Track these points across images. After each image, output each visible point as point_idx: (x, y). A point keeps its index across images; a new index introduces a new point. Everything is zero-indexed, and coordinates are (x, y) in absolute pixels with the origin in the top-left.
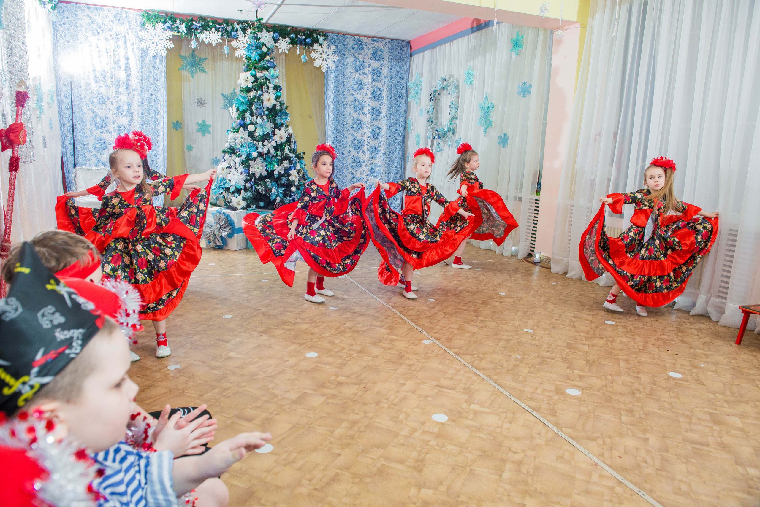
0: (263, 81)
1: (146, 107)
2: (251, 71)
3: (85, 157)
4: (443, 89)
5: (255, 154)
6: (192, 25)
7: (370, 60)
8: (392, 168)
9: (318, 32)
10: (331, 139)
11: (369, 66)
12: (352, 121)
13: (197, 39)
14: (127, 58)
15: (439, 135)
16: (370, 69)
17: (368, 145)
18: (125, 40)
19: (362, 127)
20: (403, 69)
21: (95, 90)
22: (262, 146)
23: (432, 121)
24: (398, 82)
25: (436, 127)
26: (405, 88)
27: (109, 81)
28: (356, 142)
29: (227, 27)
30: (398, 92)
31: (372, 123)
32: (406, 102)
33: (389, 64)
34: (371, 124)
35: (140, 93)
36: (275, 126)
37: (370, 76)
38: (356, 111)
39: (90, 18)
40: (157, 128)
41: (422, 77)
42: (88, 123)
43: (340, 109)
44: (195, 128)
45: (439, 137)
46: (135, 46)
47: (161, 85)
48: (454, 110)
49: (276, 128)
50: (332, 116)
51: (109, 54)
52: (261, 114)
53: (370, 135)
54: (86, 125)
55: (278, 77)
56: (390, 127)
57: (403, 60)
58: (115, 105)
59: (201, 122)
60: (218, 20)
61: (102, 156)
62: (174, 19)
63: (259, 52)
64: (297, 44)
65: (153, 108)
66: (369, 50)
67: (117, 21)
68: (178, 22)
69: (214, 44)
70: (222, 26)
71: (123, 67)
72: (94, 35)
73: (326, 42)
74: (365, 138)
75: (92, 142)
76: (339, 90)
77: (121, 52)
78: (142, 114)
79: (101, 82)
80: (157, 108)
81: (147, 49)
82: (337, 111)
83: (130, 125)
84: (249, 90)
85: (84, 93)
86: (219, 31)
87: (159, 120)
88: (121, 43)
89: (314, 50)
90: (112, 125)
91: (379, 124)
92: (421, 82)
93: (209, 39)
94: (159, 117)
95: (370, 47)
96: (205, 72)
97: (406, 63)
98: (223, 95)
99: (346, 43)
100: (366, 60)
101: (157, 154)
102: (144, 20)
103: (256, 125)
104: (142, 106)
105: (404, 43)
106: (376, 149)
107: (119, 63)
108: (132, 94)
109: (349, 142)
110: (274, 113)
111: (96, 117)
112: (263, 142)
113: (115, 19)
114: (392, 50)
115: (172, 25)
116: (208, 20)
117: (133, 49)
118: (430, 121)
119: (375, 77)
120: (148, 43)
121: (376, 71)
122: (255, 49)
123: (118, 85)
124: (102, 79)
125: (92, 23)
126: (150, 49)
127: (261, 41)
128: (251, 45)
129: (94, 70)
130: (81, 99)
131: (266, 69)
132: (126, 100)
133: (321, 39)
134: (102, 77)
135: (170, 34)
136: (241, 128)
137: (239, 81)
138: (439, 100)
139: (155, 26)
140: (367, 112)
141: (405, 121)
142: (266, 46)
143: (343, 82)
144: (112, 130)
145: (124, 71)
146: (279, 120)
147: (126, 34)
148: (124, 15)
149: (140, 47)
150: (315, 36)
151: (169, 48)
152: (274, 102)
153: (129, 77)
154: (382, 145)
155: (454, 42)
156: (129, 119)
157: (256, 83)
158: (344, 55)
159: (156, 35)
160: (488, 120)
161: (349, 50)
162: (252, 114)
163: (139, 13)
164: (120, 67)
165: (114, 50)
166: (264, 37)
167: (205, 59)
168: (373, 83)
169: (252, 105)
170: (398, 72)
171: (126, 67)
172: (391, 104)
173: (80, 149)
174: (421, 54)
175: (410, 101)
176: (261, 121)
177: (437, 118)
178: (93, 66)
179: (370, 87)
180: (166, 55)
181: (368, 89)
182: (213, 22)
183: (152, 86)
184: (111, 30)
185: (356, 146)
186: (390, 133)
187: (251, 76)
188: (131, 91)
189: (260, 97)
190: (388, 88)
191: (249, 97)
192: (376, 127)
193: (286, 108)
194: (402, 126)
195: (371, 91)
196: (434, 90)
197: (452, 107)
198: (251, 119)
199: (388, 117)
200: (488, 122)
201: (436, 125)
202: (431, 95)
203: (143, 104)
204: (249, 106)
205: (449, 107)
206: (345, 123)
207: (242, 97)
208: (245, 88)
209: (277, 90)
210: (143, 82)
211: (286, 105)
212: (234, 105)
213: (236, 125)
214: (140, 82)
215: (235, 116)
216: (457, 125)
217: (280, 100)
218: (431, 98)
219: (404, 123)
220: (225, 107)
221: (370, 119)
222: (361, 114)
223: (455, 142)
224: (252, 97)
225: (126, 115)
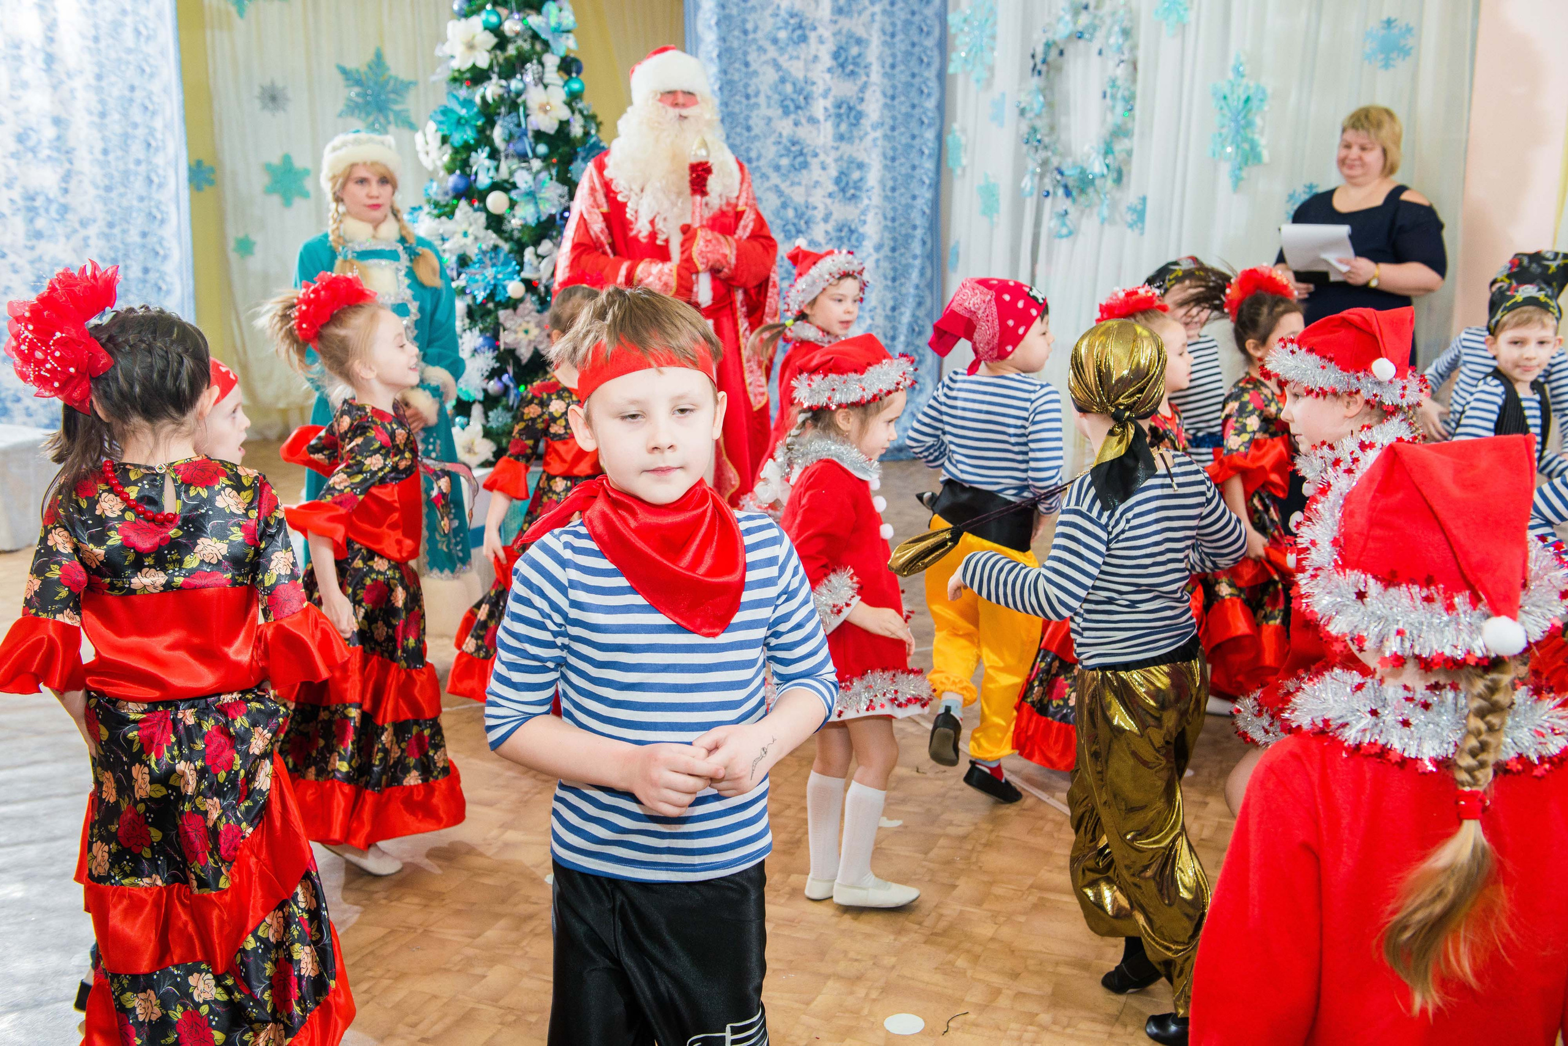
0: (527, 46)
1: (118, 129)
2: (483, 15)
4: (1080, 36)
5: (515, 288)
8: (904, 291)
12: (773, 148)
15: (1066, 187)
17: (826, 219)
19: (805, 165)
22: (535, 262)
23: (1039, 141)
25: (1055, 161)
26: (936, 32)
28: (790, 213)
30: (914, 45)
31: (837, 149)
32: (943, 77)
34: (833, 154)
35: (93, 82)
38: (786, 112)
40: (156, 196)
43: (737, 109)
44: (259, 181)
45: (1068, 193)
47: (163, 53)
48: (1120, 107)
52: (526, 155)
53: (832, 188)
55: (568, 31)
56: (893, 159)
59: (275, 160)
65: (141, 132)
74: (818, 198)
76: (730, 50)
78: (105, 152)
80: (152, 131)
82: (728, 117)
83: (66, 191)
84: (478, 76)
87: (161, 172)
91: (858, 151)
92: (992, 10)
94: (159, 160)
98: (344, 71)
101: (161, 283)
103: (514, 194)
104: (101, 127)
106: (852, 231)
108: (66, 87)
110: (564, 149)
112: (536, 243)
118: (1033, 140)
123: (18, 58)
131: (535, 5)
132: (47, 107)
136: (463, 204)
137: (446, 49)
138: (1059, 69)
140: (820, 114)
141: (940, 138)
143: (744, 21)
145: (35, 12)
152: (565, 113)
153: (51, 27)
154: (870, 217)
156: (61, 171)
157: (501, 57)
160: (1246, 140)
162: (494, 155)
168: (835, 22)
169: (493, 126)
172: (894, 87)
175: (955, 76)
176: (529, 178)
177: (1052, 128)
179: (827, 34)
181: (821, 41)
183: (131, 58)
185: (790, 227)
186: (894, 179)
187: (486, 28)
188: (64, 77)
189: (520, 101)
190: (884, 32)
191: (483, 98)
192: (851, 161)
193: (598, 130)
194: (930, 156)
195: (830, 46)
196: (1044, 40)
197: (1114, 97)
198: (492, 173)
199: (887, 127)
200: (1246, 146)
201: (1054, 153)
202: (1033, 56)
203: (107, 121)
204: (481, 131)
205: (1100, 95)
206: (753, 154)
207: (457, 98)
208: (469, 70)
209: (568, 73)
210: (102, 45)
211: (599, 119)
212: (432, 126)
213: (440, 192)
214: (92, 45)
215: (434, 161)
216: (1129, 153)
217: (580, 105)
218: (1035, 65)
219: (936, 146)
220: (353, 108)
221: (830, 137)
222: (803, 121)
223: (1123, 207)
224: (490, 99)
225: (49, 157)
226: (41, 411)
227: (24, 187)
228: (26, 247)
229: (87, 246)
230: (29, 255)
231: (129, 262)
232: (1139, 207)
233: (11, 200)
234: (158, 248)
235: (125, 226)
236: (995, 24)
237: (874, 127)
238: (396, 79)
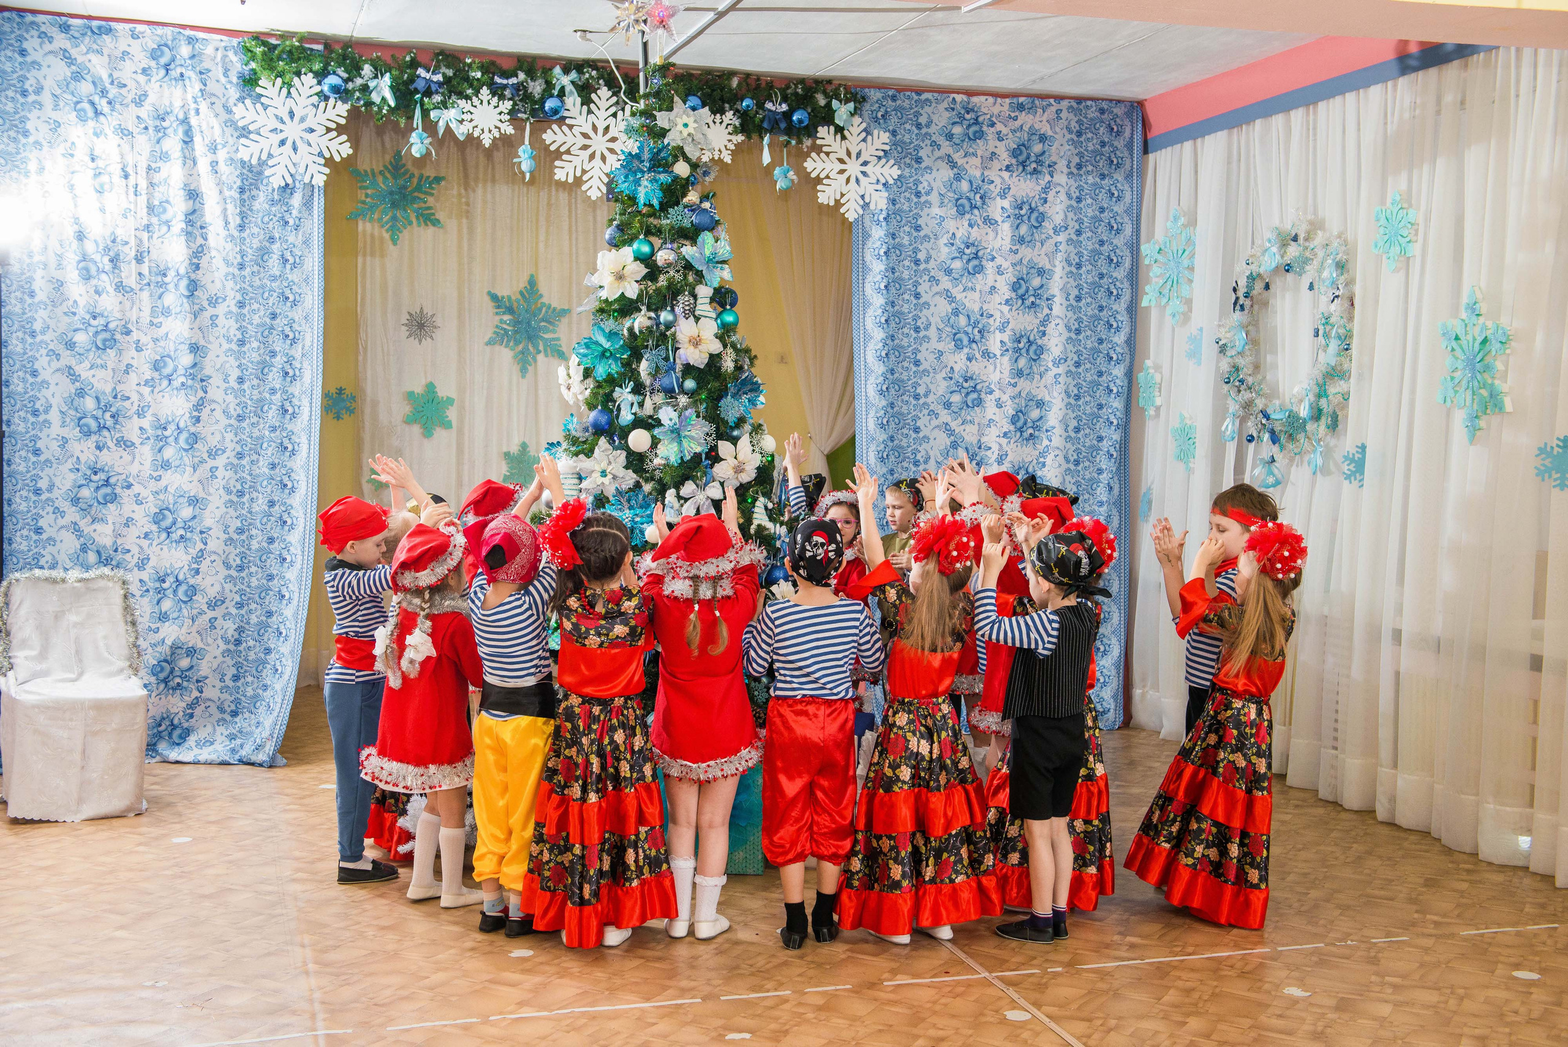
0: (678, 277)
1: (255, 357)
2: (635, 245)
3: (38, 531)
4: (1288, 268)
6: (412, 80)
7: (1006, 175)
9: (829, 88)
10: (873, 447)
11: (1003, 195)
12: (944, 384)
13: (430, 127)
14: (193, 195)
15: (1272, 433)
16: (1006, 203)
18: (188, 133)
20: (1119, 199)
21: (82, 302)
22: (677, 505)
23: (1242, 381)
24: (1102, 243)
25: (1260, 403)
26: (1127, 263)
27: (129, 273)
29: (531, 84)
30: (1101, 276)
31: (1015, 385)
32: (1133, 309)
33: (1071, 182)
34: (1010, 391)
35: (234, 309)
36: (718, 428)
37: (1006, 229)
38: (959, 346)
39: (69, 60)
40: (290, 427)
41: (1193, 222)
42: (54, 416)
43: (905, 343)
44: (400, 409)
45: (1275, 439)
46: (222, 155)
47: (307, 281)
48: (1334, 346)
49: (720, 436)
50: (879, 369)
51: (132, 180)
52: (672, 390)
53: (1007, 427)
54: (47, 423)
55: (724, 262)
56: (1078, 397)
57: (1118, 166)
58: (150, 353)
59: (418, 389)
60: (498, 61)
61: (96, 526)
62: (353, 59)
63: (664, 178)
64: (761, 132)
65: (279, 361)
66: (1000, 139)
67: (163, 72)
68: (367, 70)
69: (487, 142)
70: (513, 81)
71: (179, 225)
72: (82, 118)
73: (857, 120)
74: (992, 438)
75: (66, 480)
76: (899, 281)
77: (174, 173)
78: (241, 380)
79: (104, 276)
80: (290, 361)
81: (262, 163)
82: (893, 351)
83: (198, 420)
84: (626, 307)
85: (42, 314)
86: (502, 97)
87: (295, 401)
88: (173, 144)
89: (818, 149)
90: (136, 422)
91: (1038, 388)
92: (1190, 241)
93: (470, 126)
94: (296, 389)
95: (1005, 131)
96: (436, 223)
97: (1129, 176)
98: (494, 298)
99: (923, 120)
100: (992, 174)
101: (285, 517)
102: (253, 65)
103: (656, 431)
104: (239, 355)
105: (1119, 111)
107: (165, 210)
108: (206, 315)
109: (935, 454)
110: (714, 385)
111: (81, 393)
112: (678, 485)
113: (153, 64)
114: (1079, 134)
115: (346, 81)
116: (468, 61)
117: (214, 164)
118: (1234, 380)
119: (1024, 229)
120: (264, 144)
121: (1026, 207)
122: (650, 170)
123: (162, 285)
124: (108, 266)
125: (77, 77)
126: (270, 163)
127: (672, 139)
128: (638, 157)
129: (81, 236)
130: (33, 334)
131: (690, 235)
132: (186, 334)
133: (842, 111)
134: (106, 259)
135: (340, 110)
136: (603, 441)
137: (595, 280)
138: (1265, 304)
139: (290, 86)
140: (995, 347)
141: (1130, 375)
142: (687, 159)
143: (916, 251)
144: (134, 436)
145: (183, 238)
146: (731, 408)
147: (192, 113)
148: (185, 51)
149: (239, 155)
150: (822, 102)
151: (337, 159)
152: (716, 347)
153: (197, 256)
154: (1049, 460)
155: (1322, 105)
156: (194, 400)
157: (652, 287)
158: (918, 160)
159: (292, 114)
160: (1484, 385)
161: (934, 144)
162: (638, 389)
163: (235, 41)
164: (168, 223)
165: (149, 168)
166: (680, 127)
167: (438, 179)
168: (1016, 252)
169: (639, 360)
170: (1102, 210)
171: (189, 222)
172: (1079, 320)
173: (23, 507)
174: (1188, 145)
175: (1148, 308)
176: (674, 415)
177: (1257, 367)
178: (77, 221)
179: (1006, 264)
180: (326, 183)
181: (1000, 271)
182: (485, 69)
183: (275, 285)
184: (139, 101)
186: (1078, 419)
187: (636, 259)
188: (205, 304)
189: (668, 333)
190: (1070, 265)
191: (631, 330)
192: (1030, 399)
193: (752, 364)
194: (1118, 394)
195: (1010, 276)
196: (1248, 273)
197: (1327, 335)
198: (635, 408)
199: (1070, 362)
200: (1484, 393)
201: (1258, 394)
202: (1235, 290)
203: (245, 349)
204: (627, 364)
205: (1312, 333)
206: (921, 390)
207: (603, 331)
208: (616, 301)
209: (723, 305)
210: (247, 272)
211: (753, 353)
212: (574, 360)
213: (580, 428)
214: (236, 272)
215: (575, 395)
216: (1346, 397)
217: (734, 338)
218: (1237, 299)
219: (1126, 384)
220: (500, 337)
221: (1006, 373)
222: (978, 356)
223: (1338, 456)
224: (637, 331)
225: (183, 384)
226: (150, 650)
227: (155, 415)
228: (151, 477)
229: (214, 477)
230: (153, 485)
231: (255, 495)
232: (1357, 456)
233: (141, 428)
234: (286, 480)
235: (255, 457)
236: (1192, 256)
237: (1057, 363)
238: (549, 307)
